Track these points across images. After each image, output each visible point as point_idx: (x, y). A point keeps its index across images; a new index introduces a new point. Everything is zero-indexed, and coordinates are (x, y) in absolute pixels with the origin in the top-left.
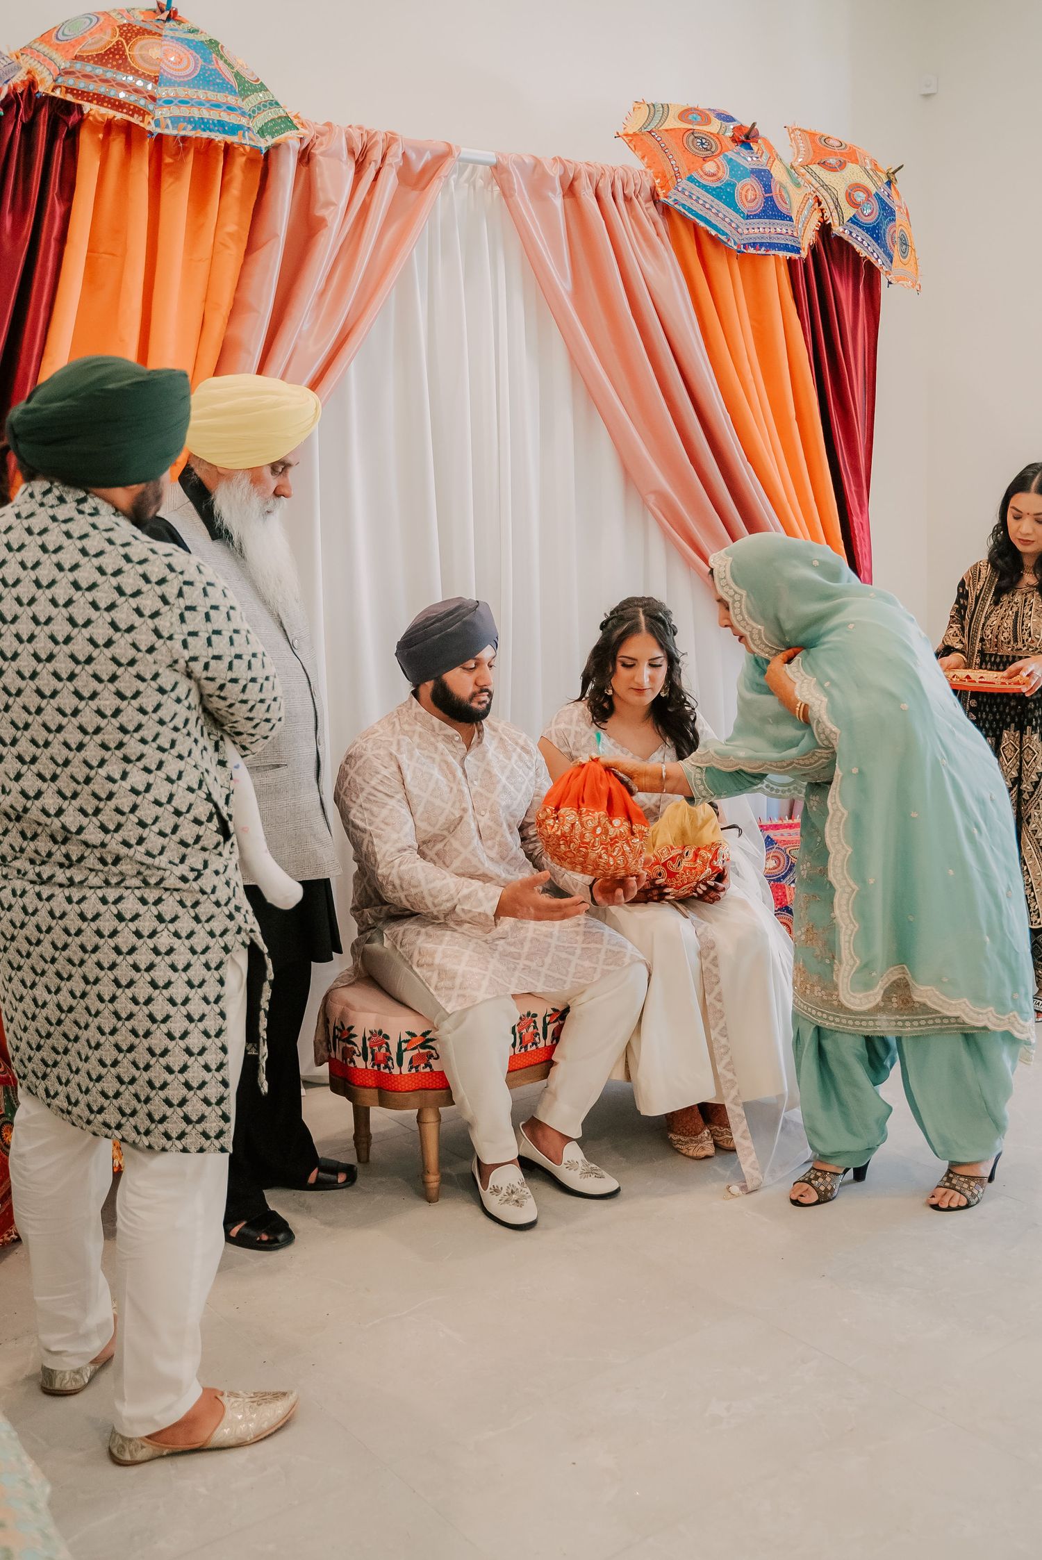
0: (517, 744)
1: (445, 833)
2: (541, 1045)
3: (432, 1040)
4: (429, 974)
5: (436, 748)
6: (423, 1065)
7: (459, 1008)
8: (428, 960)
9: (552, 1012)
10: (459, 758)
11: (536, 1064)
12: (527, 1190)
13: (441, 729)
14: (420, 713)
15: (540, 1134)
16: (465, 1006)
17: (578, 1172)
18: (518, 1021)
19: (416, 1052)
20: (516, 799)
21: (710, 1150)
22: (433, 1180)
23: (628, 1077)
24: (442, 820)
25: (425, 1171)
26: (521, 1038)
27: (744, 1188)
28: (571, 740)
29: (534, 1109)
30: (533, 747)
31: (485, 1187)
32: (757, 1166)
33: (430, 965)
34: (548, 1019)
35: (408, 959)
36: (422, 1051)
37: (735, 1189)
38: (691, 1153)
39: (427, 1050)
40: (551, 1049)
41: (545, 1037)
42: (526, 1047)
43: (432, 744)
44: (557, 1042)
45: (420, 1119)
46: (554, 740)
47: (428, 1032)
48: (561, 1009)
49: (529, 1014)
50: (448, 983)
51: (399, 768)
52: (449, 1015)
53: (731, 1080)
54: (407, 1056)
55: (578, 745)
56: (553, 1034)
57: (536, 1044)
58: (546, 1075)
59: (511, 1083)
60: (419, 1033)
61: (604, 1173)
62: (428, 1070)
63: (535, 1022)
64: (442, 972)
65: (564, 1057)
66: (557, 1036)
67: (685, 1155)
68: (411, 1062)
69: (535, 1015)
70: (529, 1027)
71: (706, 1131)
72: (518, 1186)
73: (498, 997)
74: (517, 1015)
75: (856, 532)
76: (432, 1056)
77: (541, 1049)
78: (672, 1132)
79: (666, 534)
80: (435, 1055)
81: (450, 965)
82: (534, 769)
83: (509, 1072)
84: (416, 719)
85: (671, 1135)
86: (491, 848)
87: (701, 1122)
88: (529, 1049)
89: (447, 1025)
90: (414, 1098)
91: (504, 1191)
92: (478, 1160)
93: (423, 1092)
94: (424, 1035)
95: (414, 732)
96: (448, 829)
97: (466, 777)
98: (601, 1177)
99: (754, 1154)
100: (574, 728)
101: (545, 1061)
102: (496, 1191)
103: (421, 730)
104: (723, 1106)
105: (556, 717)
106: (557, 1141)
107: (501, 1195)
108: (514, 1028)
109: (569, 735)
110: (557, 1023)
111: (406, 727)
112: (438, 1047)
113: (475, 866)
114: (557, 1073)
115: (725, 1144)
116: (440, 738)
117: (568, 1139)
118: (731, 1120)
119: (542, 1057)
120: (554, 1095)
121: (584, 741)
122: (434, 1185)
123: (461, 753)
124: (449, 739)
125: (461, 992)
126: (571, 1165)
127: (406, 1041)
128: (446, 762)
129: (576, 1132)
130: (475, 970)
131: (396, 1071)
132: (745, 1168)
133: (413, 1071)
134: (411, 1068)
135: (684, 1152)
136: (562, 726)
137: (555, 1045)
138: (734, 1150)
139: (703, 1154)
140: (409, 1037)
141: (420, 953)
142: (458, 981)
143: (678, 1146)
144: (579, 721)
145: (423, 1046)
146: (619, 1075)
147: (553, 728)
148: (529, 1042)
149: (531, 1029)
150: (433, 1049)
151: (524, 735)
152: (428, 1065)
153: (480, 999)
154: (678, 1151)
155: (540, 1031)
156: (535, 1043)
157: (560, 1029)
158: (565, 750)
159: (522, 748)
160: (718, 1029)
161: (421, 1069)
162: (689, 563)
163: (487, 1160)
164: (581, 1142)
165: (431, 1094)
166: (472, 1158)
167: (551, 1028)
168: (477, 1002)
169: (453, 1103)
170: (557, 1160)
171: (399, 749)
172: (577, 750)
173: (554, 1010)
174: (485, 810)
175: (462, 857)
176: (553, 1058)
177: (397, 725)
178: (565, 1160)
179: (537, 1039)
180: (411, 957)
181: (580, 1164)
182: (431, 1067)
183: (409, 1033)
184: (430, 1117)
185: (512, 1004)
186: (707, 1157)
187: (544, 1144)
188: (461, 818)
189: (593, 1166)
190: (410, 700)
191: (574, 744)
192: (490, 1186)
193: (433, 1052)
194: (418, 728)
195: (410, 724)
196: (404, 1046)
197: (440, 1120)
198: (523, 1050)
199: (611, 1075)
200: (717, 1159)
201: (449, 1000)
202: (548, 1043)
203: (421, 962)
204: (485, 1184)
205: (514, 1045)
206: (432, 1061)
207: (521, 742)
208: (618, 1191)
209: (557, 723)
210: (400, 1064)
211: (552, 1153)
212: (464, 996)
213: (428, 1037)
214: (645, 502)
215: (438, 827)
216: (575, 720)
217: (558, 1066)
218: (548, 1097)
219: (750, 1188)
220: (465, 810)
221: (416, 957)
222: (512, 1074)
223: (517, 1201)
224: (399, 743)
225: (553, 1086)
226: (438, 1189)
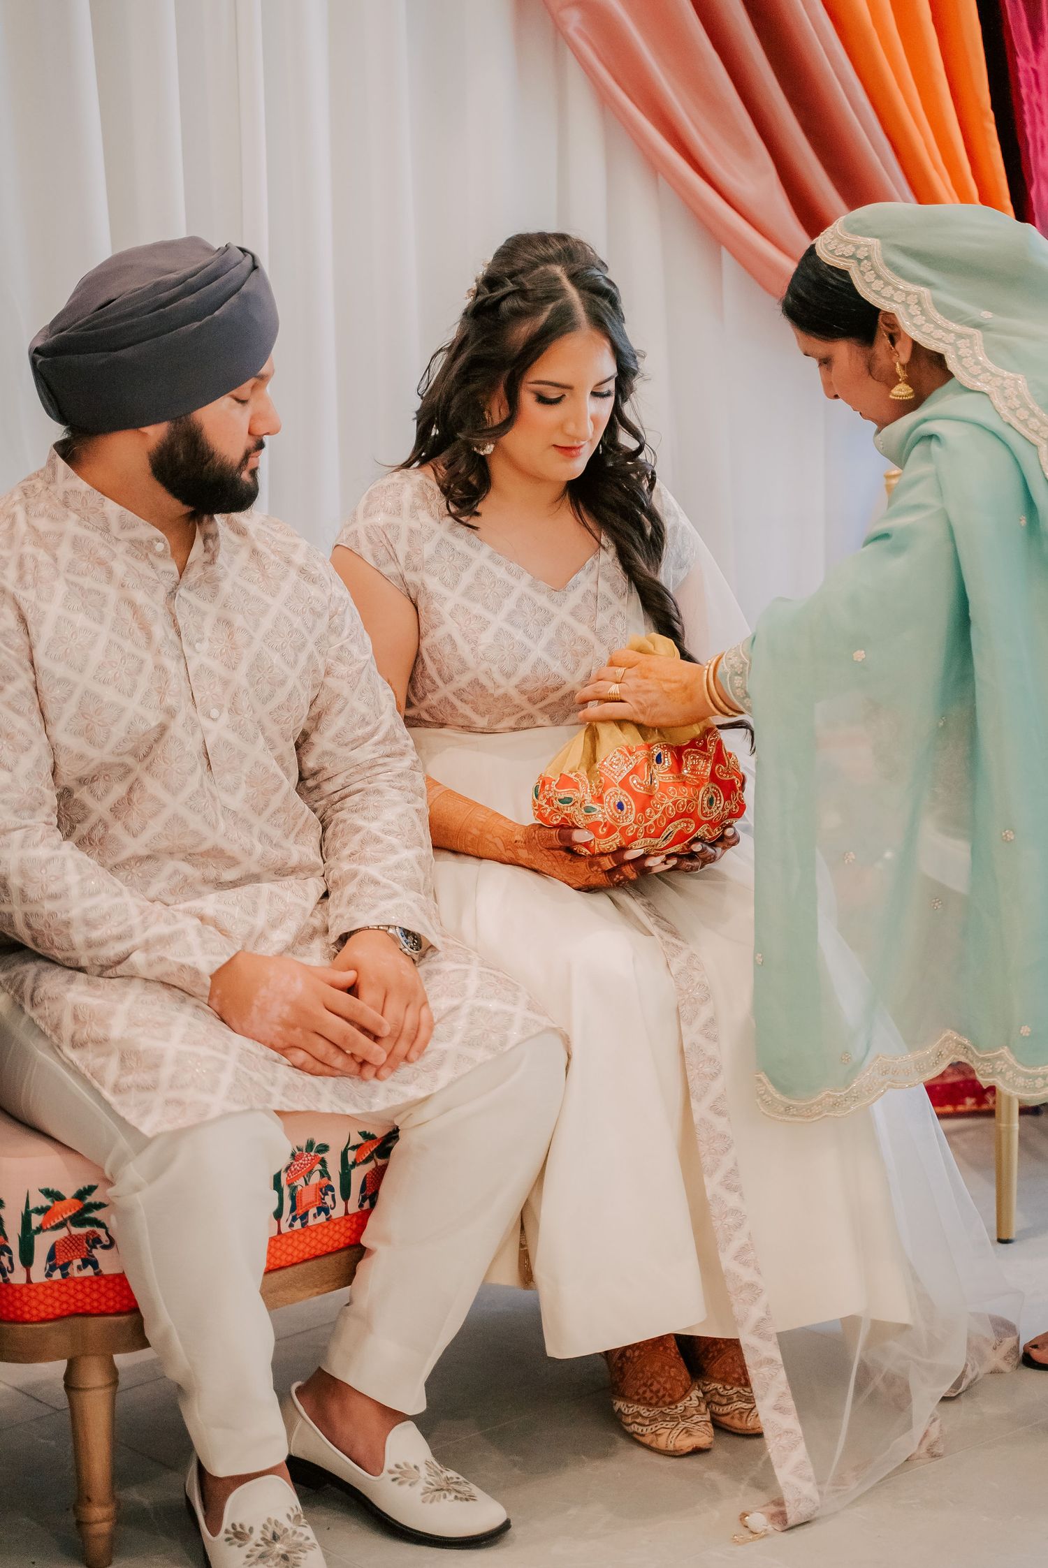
0: (289, 562)
1: (129, 760)
2: (338, 1213)
3: (99, 1206)
4: (101, 1060)
5: (110, 573)
6: (78, 1262)
7: (168, 1127)
8: (97, 1031)
9: (360, 1140)
10: (162, 594)
11: (328, 1254)
12: (308, 1531)
13: (123, 527)
14: (75, 492)
15: (334, 1408)
16: (181, 1123)
17: (419, 1488)
18: (287, 1160)
19: (63, 1233)
20: (282, 683)
21: (703, 1436)
22: (100, 1516)
23: (527, 1276)
24: (118, 732)
25: (82, 1498)
26: (293, 1198)
27: (780, 1517)
28: (401, 548)
29: (322, 1352)
30: (325, 569)
31: (215, 1529)
32: (810, 1471)
33: (101, 1042)
34: (352, 1156)
35: (49, 1035)
36: (76, 1231)
37: (758, 1520)
38: (661, 1443)
39: (87, 1229)
40: (360, 1221)
41: (346, 1195)
42: (304, 1217)
43: (101, 563)
44: (373, 1205)
45: (71, 1383)
46: (365, 549)
47: (90, 1189)
48: (380, 1133)
49: (310, 1145)
50: (147, 1078)
51: (23, 619)
52: (148, 1142)
53: (751, 1286)
54: (43, 1244)
55: (416, 559)
56: (363, 1188)
57: (327, 1212)
58: (347, 1276)
59: (269, 1295)
60: (69, 1191)
61: (475, 1490)
62: (89, 1271)
63: (323, 1162)
64: (129, 1056)
65: (386, 1239)
66: (371, 1192)
67: (648, 1447)
68: (51, 1256)
69: (324, 1148)
70: (311, 1172)
71: (695, 1393)
72: (287, 1524)
73: (252, 1110)
74: (288, 1148)
75: (1024, 91)
76: (97, 1241)
77: (337, 1222)
78: (623, 1397)
79: (604, 99)
80: (104, 1239)
81: (144, 1042)
82: (326, 618)
83: (268, 1271)
84: (66, 504)
85: (620, 1405)
86: (232, 790)
87: (684, 1374)
88: (311, 1221)
89: (133, 1173)
90: (56, 1335)
91: (256, 1537)
92: (201, 1470)
93: (77, 1321)
94: (81, 1195)
95: (61, 535)
96: (134, 753)
97: (179, 633)
98: (470, 1498)
99: (802, 1446)
100: (405, 522)
101: (348, 1247)
102: (239, 1535)
103: (81, 532)
104: (734, 1344)
105: (363, 502)
106: (373, 1421)
107: (250, 1545)
108: (277, 1178)
109: (397, 537)
110: (371, 1165)
111: (43, 525)
112: (112, 1222)
113: (195, 833)
114: (371, 1273)
115: (737, 1423)
116: (120, 549)
117: (395, 1417)
118: (752, 1373)
119: (340, 1237)
120: (367, 1322)
121: (428, 549)
122: (104, 1528)
123: (168, 582)
124: (140, 548)
125: (173, 1094)
126: (403, 1475)
127: (40, 1211)
128: (131, 604)
129: (414, 1401)
130: (203, 1051)
131: (18, 1277)
132: (783, 1475)
133: (57, 1275)
134: (53, 1268)
135: (647, 1440)
136: (380, 519)
137: (368, 1212)
138: (759, 1435)
139: (687, 1443)
140: (46, 1202)
141: (75, 1017)
142: (166, 1072)
143: (634, 1428)
144: (414, 508)
145: (78, 1220)
146: (507, 1276)
147: (361, 525)
148: (310, 1205)
149: (315, 1178)
150: (100, 1225)
151: (303, 544)
152: (90, 1261)
153: (215, 1112)
154: (634, 1439)
155: (336, 1182)
156: (323, 1209)
157: (377, 1177)
158: (389, 569)
159: (302, 571)
160: (719, 1176)
161: (74, 1272)
162: (654, 165)
163: (220, 1468)
164: (425, 1423)
165: (95, 1325)
166: (186, 1464)
167: (358, 1176)
168: (210, 1116)
169: (145, 1344)
170: (372, 1464)
171: (21, 578)
172: (415, 569)
173: (365, 1135)
174: (220, 707)
175: (166, 814)
176: (364, 1241)
177: (21, 517)
178: (389, 1464)
179: (328, 1200)
180: (57, 1027)
181: (424, 1472)
182: (95, 1265)
183: (48, 1193)
184: (94, 1376)
185: (275, 1128)
186: (697, 1451)
187: (345, 1429)
188: (163, 729)
189: (451, 1474)
190: (51, 464)
191: (408, 557)
192: (226, 1524)
193: (101, 1232)
194: (72, 526)
195: (53, 518)
196: (36, 1220)
197: (115, 1383)
198: (298, 1225)
199: (488, 1275)
200: (720, 1454)
201: (146, 1112)
202: (353, 1207)
203: (83, 1035)
204: (215, 1522)
205: (278, 1214)
206: (98, 1253)
207: (299, 558)
208: (506, 1526)
209: (367, 514)
210: (27, 1260)
211: (361, 1449)
212: (179, 1103)
213: (90, 1199)
214: (558, 28)
215: (109, 747)
216: (406, 506)
217: (374, 1258)
218: (351, 1328)
219: (792, 1520)
220: (171, 713)
221: (68, 1026)
222: (275, 1275)
223: (285, 1557)
224: (21, 565)
225: (362, 1302)
226: (112, 1537)
